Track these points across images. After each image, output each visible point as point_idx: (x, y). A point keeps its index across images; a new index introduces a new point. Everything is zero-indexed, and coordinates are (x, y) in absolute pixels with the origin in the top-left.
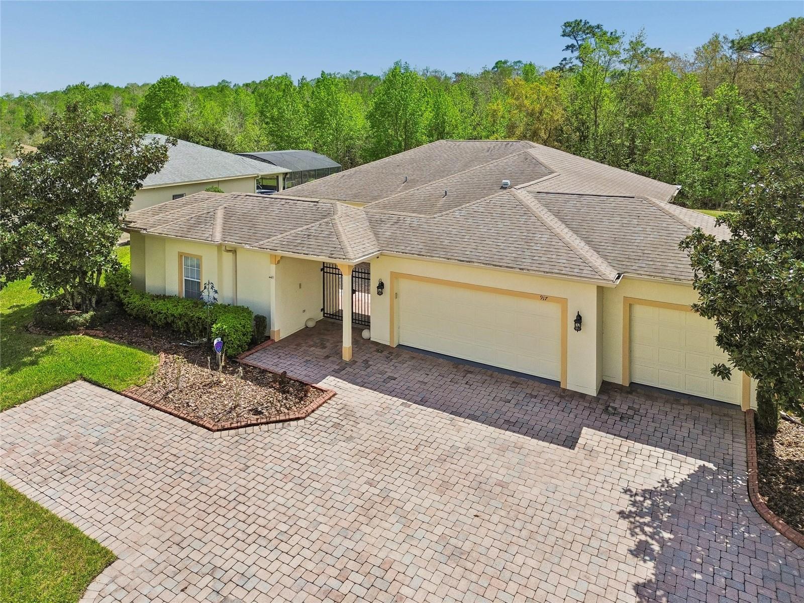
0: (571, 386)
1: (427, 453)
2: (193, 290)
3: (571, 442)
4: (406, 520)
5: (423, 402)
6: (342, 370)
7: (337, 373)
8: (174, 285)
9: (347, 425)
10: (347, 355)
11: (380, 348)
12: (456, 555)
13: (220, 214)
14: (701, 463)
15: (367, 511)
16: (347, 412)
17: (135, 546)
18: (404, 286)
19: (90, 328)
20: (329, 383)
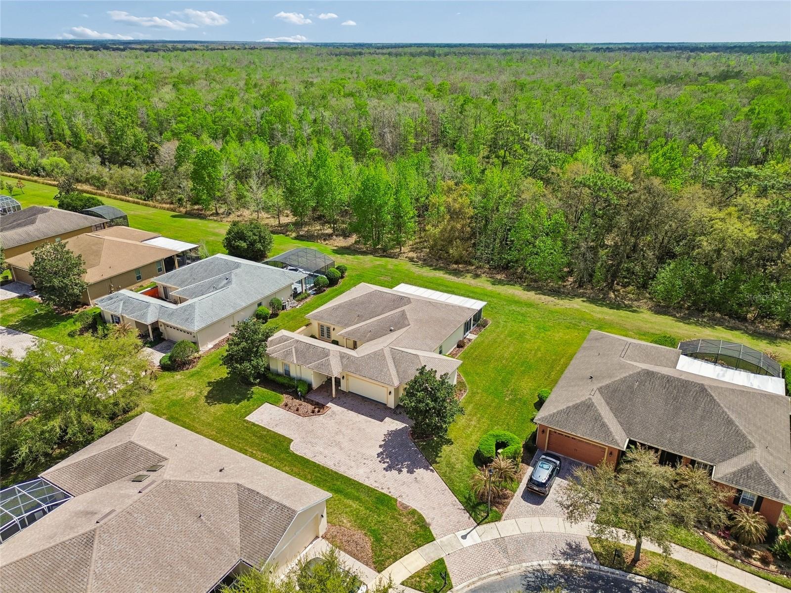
0: (389, 405)
1: (351, 423)
2: (287, 373)
3: (382, 421)
4: (344, 435)
5: (352, 410)
6: (333, 401)
7: (331, 401)
8: (281, 370)
9: (334, 416)
10: (334, 396)
11: (344, 392)
12: (351, 440)
13: (294, 350)
14: (405, 425)
15: (337, 433)
16: (334, 413)
17: (296, 438)
18: (350, 378)
19: (259, 384)
20: (330, 405)
